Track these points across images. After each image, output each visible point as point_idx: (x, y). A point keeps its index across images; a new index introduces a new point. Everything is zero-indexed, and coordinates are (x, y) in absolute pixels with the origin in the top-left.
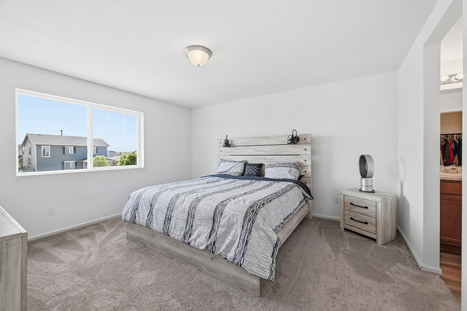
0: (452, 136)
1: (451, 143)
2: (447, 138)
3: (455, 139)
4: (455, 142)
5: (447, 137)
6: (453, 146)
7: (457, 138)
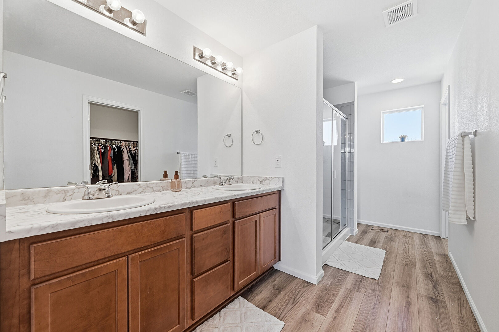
0: (111, 142)
1: (110, 150)
2: (107, 144)
3: (114, 146)
4: (114, 149)
5: (107, 142)
6: (112, 154)
7: (115, 145)
